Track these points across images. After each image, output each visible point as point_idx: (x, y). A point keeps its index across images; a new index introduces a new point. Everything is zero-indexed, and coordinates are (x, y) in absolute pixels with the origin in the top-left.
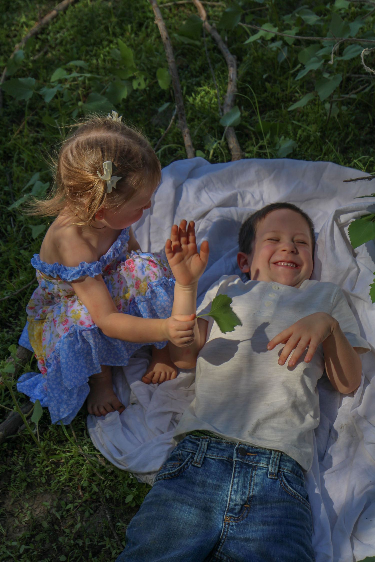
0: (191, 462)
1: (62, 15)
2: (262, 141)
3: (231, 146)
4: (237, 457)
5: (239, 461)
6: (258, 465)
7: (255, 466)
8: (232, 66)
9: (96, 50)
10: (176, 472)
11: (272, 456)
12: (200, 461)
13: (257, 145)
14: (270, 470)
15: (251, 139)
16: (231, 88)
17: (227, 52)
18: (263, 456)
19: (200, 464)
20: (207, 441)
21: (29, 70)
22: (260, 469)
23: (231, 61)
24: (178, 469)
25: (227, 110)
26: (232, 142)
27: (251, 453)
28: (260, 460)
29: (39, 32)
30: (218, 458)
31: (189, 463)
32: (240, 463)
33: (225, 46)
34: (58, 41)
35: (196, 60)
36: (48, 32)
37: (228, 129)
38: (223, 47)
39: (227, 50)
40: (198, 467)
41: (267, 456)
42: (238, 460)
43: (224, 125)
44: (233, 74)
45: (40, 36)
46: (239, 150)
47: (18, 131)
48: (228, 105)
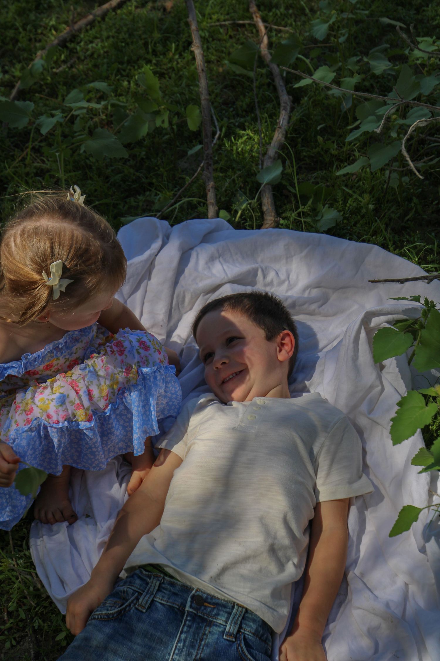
0: (135, 604)
1: (99, 22)
2: (303, 207)
3: (265, 208)
4: (191, 607)
5: (192, 612)
6: (215, 620)
7: (211, 622)
8: (285, 109)
9: (130, 70)
10: (115, 613)
11: (234, 611)
12: (145, 605)
13: (296, 211)
14: (227, 629)
15: (290, 202)
16: (278, 136)
17: (282, 91)
18: (223, 609)
19: (145, 608)
20: (159, 580)
21: (46, 84)
22: (216, 626)
23: (286, 103)
24: (118, 611)
25: (267, 163)
26: (266, 204)
27: (209, 603)
28: (218, 614)
29: (68, 40)
30: (169, 604)
31: (132, 605)
32: (193, 614)
33: (282, 83)
34: (89, 53)
35: (245, 96)
36: (79, 41)
37: (264, 186)
38: (279, 83)
39: (284, 88)
40: (142, 612)
41: (228, 610)
42: (191, 610)
43: (261, 182)
44: (283, 119)
45: (68, 45)
46: (273, 214)
47: (20, 158)
48: (270, 157)
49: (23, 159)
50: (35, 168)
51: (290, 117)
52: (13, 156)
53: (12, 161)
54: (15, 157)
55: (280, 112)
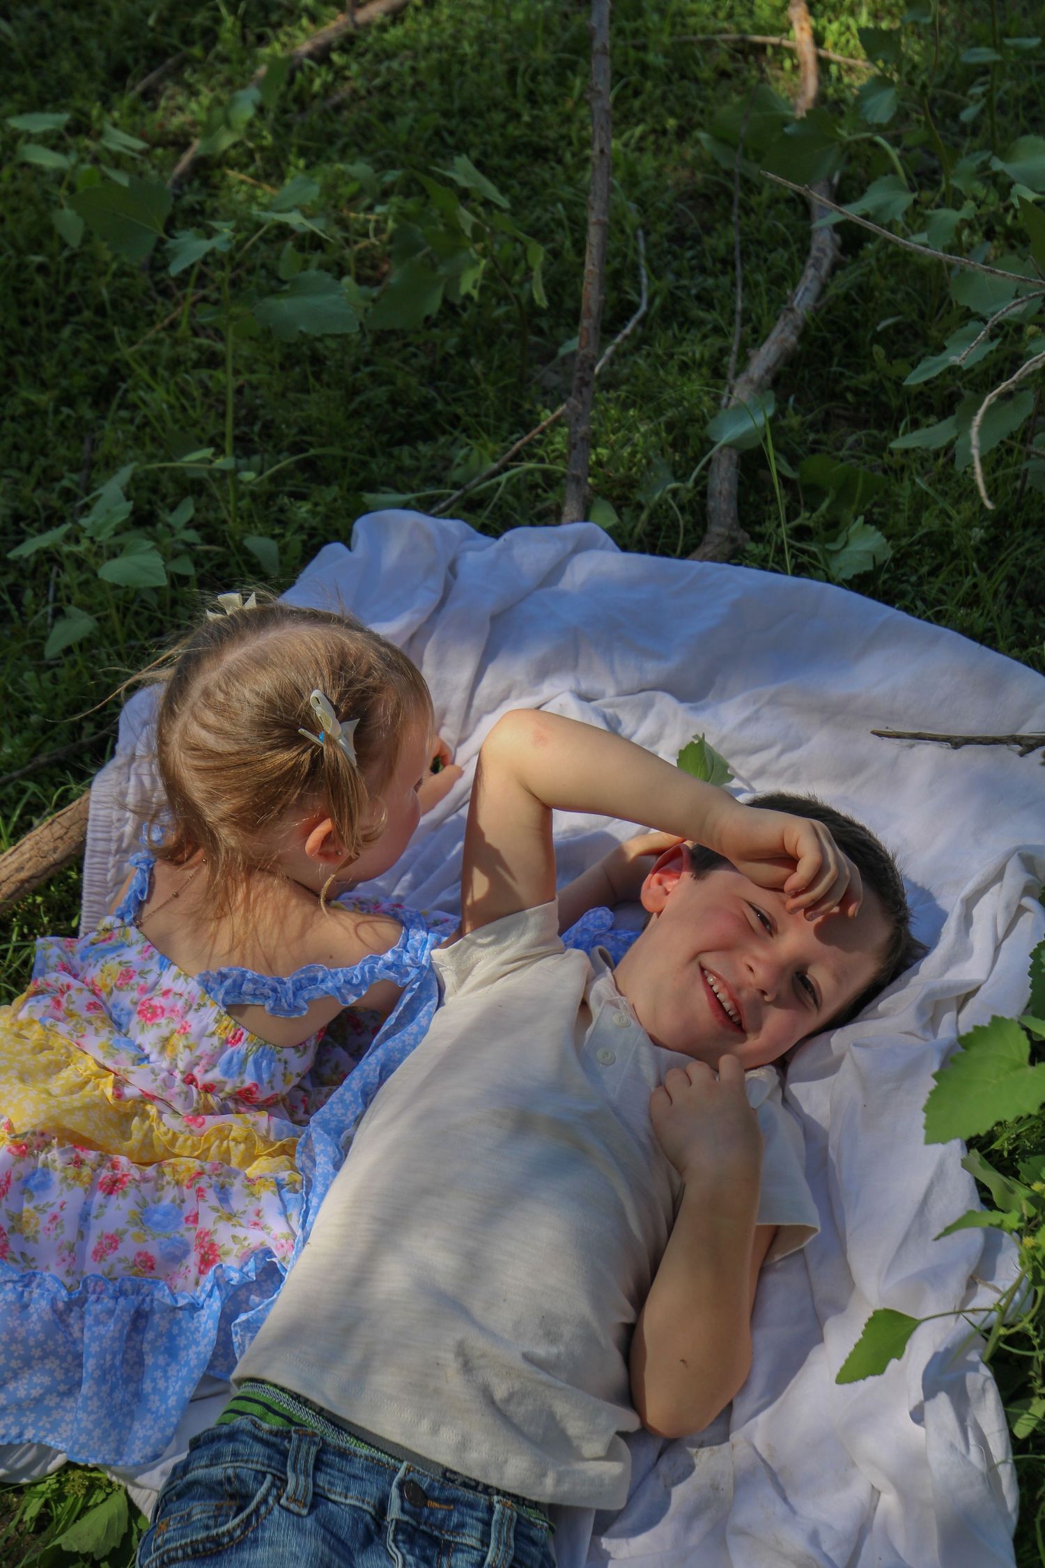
0: (278, 1498)
1: (417, 9)
2: (807, 514)
3: (712, 505)
4: (403, 1510)
5: (407, 1523)
6: (458, 1540)
7: (448, 1543)
8: (817, 265)
11: (495, 1517)
12: (305, 1497)
14: (489, 1559)
16: (783, 332)
18: (470, 1512)
19: (305, 1506)
21: (262, 149)
22: (462, 1551)
23: (823, 251)
26: (717, 494)
27: (437, 1500)
28: (462, 1525)
29: (335, 45)
30: (348, 1501)
31: (271, 1500)
32: (410, 1529)
34: (378, 81)
36: (361, 50)
37: (720, 450)
40: (299, 1515)
41: (480, 1515)
42: (406, 1518)
43: (715, 439)
44: (807, 289)
45: (335, 57)
46: (729, 520)
47: (166, 322)
48: (751, 381)
49: (173, 325)
50: (199, 348)
51: (824, 288)
52: (151, 314)
53: (148, 326)
54: (155, 317)
55: (802, 273)
